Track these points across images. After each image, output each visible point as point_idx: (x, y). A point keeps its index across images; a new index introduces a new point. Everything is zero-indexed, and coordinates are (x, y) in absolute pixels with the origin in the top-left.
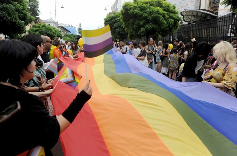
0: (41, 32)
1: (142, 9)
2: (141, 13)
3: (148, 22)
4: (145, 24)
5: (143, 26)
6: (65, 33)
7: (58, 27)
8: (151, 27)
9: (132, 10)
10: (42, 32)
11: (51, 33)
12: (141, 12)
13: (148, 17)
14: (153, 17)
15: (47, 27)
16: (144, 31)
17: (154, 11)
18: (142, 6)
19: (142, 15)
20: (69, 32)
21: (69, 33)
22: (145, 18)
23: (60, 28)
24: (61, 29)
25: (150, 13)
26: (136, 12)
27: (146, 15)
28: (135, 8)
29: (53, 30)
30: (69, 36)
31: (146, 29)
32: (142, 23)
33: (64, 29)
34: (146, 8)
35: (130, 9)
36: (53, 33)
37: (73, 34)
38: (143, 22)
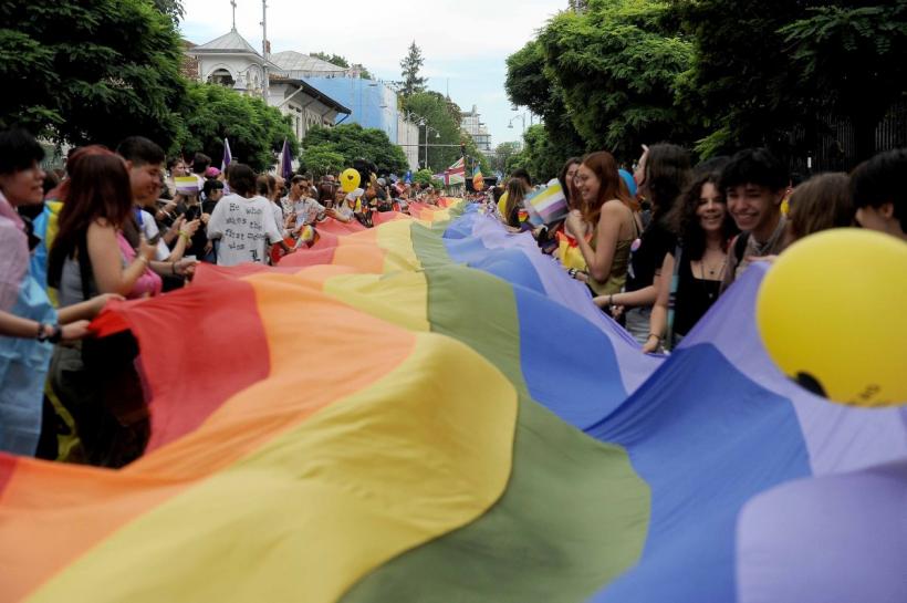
1: (612, 48)
2: (606, 64)
3: (634, 99)
4: (623, 106)
5: (615, 114)
6: (315, 115)
7: (275, 83)
8: (644, 118)
9: (571, 53)
12: (605, 61)
13: (631, 80)
14: (648, 80)
16: (622, 136)
17: (650, 57)
18: (610, 36)
19: (610, 71)
21: (341, 115)
22: (621, 84)
23: (285, 88)
25: (640, 65)
26: (585, 60)
27: (621, 74)
28: (587, 41)
30: (337, 140)
31: (629, 128)
32: (610, 102)
34: (624, 41)
35: (565, 47)
36: (255, 132)
37: (359, 128)
38: (614, 99)
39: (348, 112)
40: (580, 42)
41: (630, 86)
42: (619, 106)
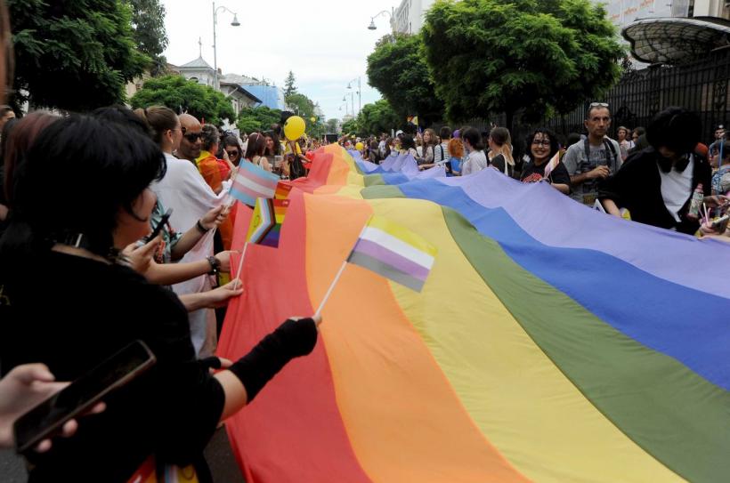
0: (170, 102)
1: (493, 22)
2: (488, 36)
3: (510, 64)
4: (501, 71)
5: (495, 78)
6: (244, 103)
7: (223, 86)
8: (521, 80)
9: (459, 27)
10: (174, 102)
11: (201, 106)
12: (488, 33)
13: (511, 48)
14: (528, 49)
15: (188, 86)
16: (500, 95)
17: (531, 28)
18: (492, 13)
19: (492, 42)
20: (257, 100)
21: (257, 104)
22: (503, 51)
23: (228, 88)
24: (229, 92)
25: (520, 35)
26: (472, 31)
27: (504, 42)
28: (470, 18)
29: (207, 97)
30: (256, 115)
31: (506, 89)
32: (491, 68)
33: (239, 91)
34: (506, 17)
35: (453, 22)
36: (208, 105)
37: (268, 109)
38: (494, 65)
39: (261, 102)
40: (465, 19)
41: (511, 53)
42: (498, 71)
